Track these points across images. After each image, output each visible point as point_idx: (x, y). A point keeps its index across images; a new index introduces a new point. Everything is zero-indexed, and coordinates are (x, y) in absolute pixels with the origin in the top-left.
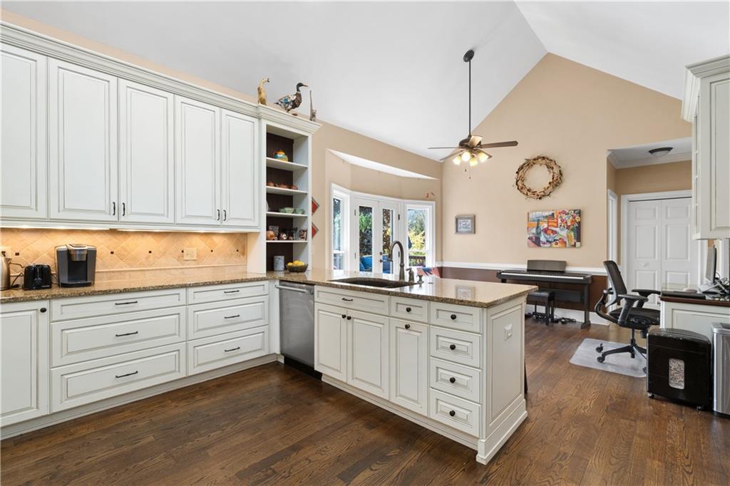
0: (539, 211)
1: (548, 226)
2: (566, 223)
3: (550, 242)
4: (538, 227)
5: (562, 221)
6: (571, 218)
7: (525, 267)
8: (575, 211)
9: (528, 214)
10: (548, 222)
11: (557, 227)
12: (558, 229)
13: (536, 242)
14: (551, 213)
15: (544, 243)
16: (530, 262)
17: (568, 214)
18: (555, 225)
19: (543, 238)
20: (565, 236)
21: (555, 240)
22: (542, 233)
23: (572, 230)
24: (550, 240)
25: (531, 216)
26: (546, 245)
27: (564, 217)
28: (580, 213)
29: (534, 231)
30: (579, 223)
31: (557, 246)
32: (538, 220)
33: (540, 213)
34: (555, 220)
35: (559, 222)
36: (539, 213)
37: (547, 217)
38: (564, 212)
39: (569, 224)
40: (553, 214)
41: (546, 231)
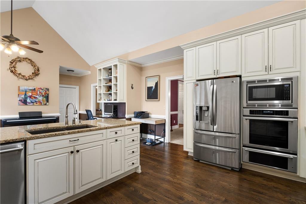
0: (27, 86)
1: (32, 94)
2: (42, 93)
3: (33, 103)
4: (25, 95)
5: (40, 92)
6: (44, 92)
7: (17, 116)
8: (46, 89)
9: (19, 87)
10: (32, 93)
11: (37, 95)
12: (37, 96)
13: (25, 102)
14: (33, 88)
15: (29, 103)
16: (20, 113)
17: (43, 90)
18: (36, 94)
19: (28, 100)
20: (41, 100)
21: (36, 102)
22: (28, 98)
23: (45, 97)
24: (33, 101)
25: (21, 88)
26: (30, 104)
27: (41, 91)
28: (48, 90)
29: (23, 96)
30: (48, 94)
31: (37, 104)
32: (26, 91)
33: (27, 87)
34: (36, 92)
35: (38, 93)
36: (26, 88)
37: (31, 90)
38: (41, 89)
39: (43, 94)
40: (35, 89)
41: (30, 97)
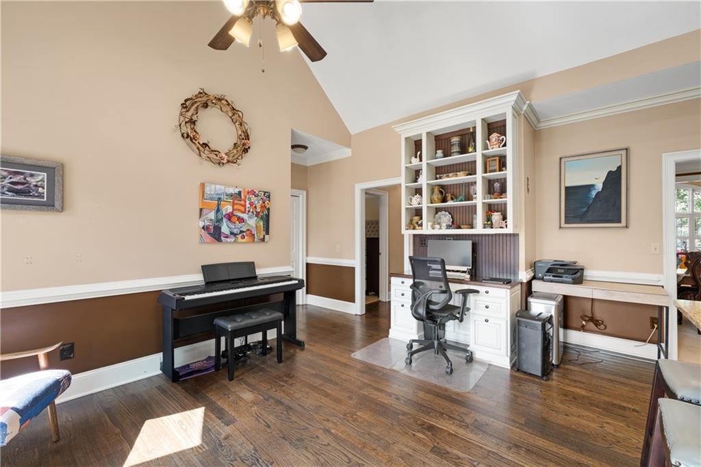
0: (221, 185)
1: (233, 210)
2: (255, 207)
3: (235, 235)
4: (218, 211)
5: (251, 204)
6: (261, 202)
7: (198, 278)
8: (265, 193)
9: (203, 185)
10: (234, 204)
11: (244, 212)
12: (245, 216)
13: (215, 233)
14: (237, 191)
15: (227, 237)
16: (206, 269)
17: (258, 196)
18: (242, 209)
19: (225, 229)
20: (254, 226)
21: (241, 232)
22: (224, 220)
23: (262, 218)
24: (235, 231)
25: (207, 190)
26: (229, 240)
27: (253, 199)
28: (268, 195)
29: (212, 215)
30: (269, 209)
31: (244, 240)
32: (219, 199)
33: (223, 187)
34: (242, 202)
35: (248, 205)
36: (220, 188)
37: (231, 195)
38: (253, 193)
39: (258, 210)
40: (240, 192)
41: (230, 217)
